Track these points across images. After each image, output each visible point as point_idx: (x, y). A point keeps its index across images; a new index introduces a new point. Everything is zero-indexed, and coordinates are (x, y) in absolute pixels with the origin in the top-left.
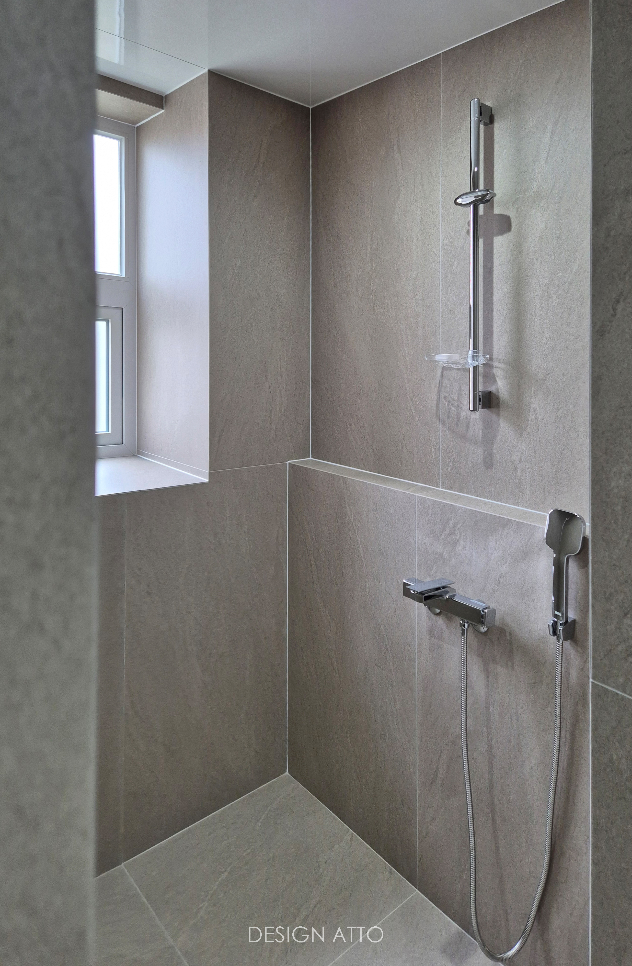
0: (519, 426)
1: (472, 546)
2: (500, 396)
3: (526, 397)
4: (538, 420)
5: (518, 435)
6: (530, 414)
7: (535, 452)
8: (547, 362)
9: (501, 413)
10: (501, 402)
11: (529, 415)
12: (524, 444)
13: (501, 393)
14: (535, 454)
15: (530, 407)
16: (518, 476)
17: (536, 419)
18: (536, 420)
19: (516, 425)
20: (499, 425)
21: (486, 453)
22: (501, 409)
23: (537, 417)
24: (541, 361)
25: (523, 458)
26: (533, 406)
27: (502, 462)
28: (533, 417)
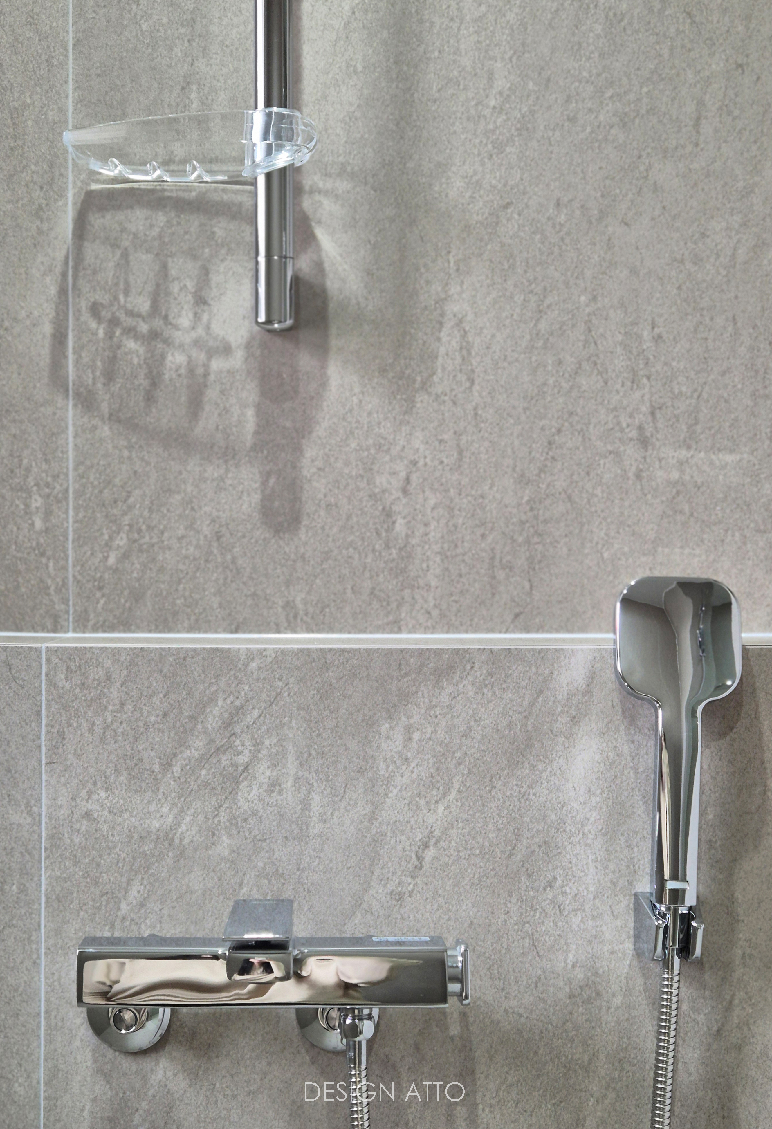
0: (400, 378)
1: (306, 774)
2: (328, 284)
3: (428, 282)
4: (469, 353)
5: (397, 407)
6: (442, 334)
7: (460, 452)
8: (503, 169)
9: (334, 342)
10: (331, 306)
11: (439, 339)
12: (419, 434)
13: (331, 276)
14: (460, 459)
15: (442, 315)
16: (396, 539)
17: (466, 348)
18: (464, 352)
19: (391, 374)
20: (324, 384)
21: (272, 481)
22: (333, 331)
23: (468, 342)
24: (483, 164)
25: (414, 477)
26: (452, 308)
27: (336, 505)
28: (454, 343)
